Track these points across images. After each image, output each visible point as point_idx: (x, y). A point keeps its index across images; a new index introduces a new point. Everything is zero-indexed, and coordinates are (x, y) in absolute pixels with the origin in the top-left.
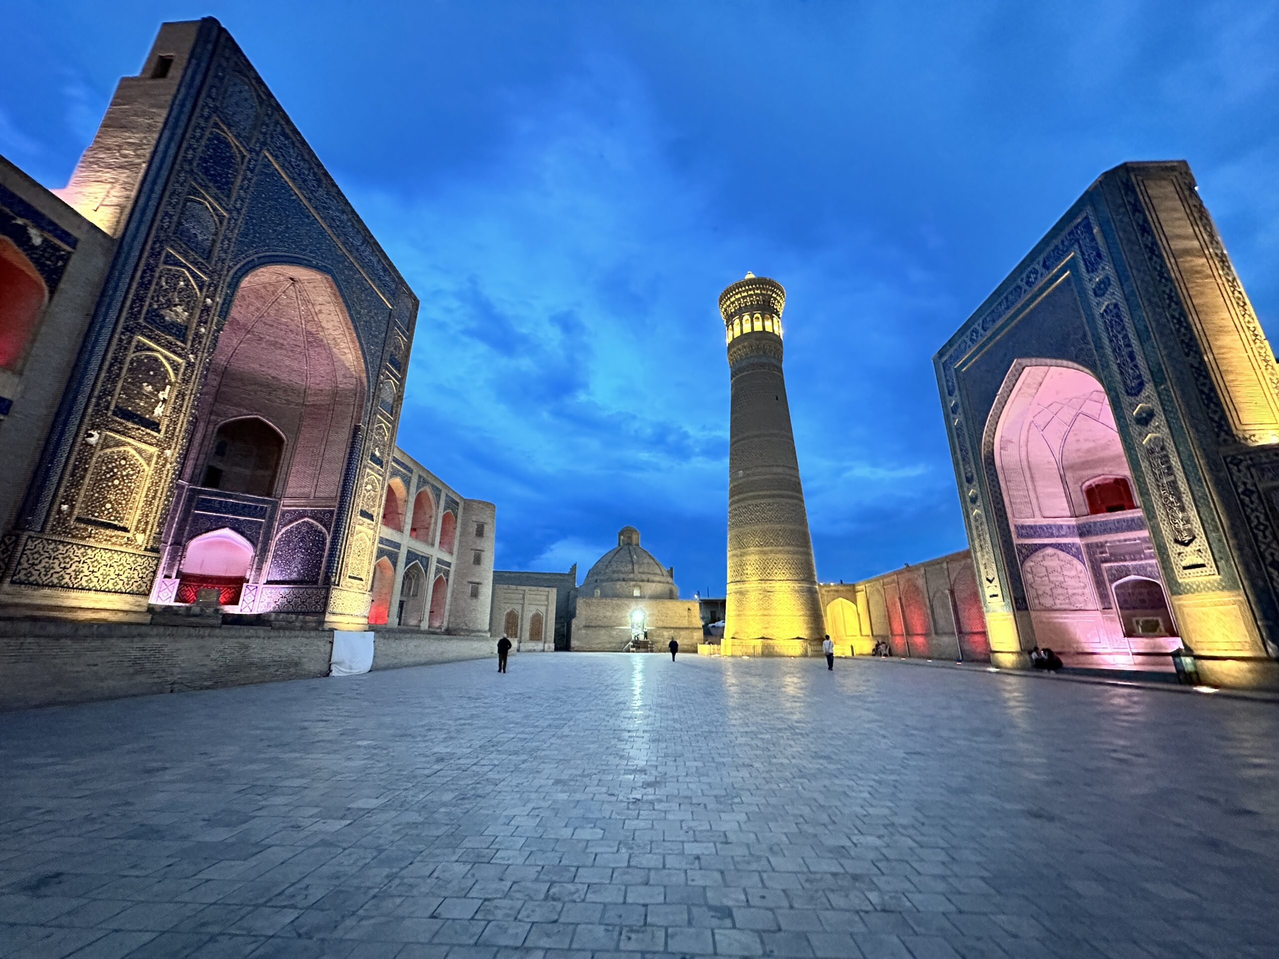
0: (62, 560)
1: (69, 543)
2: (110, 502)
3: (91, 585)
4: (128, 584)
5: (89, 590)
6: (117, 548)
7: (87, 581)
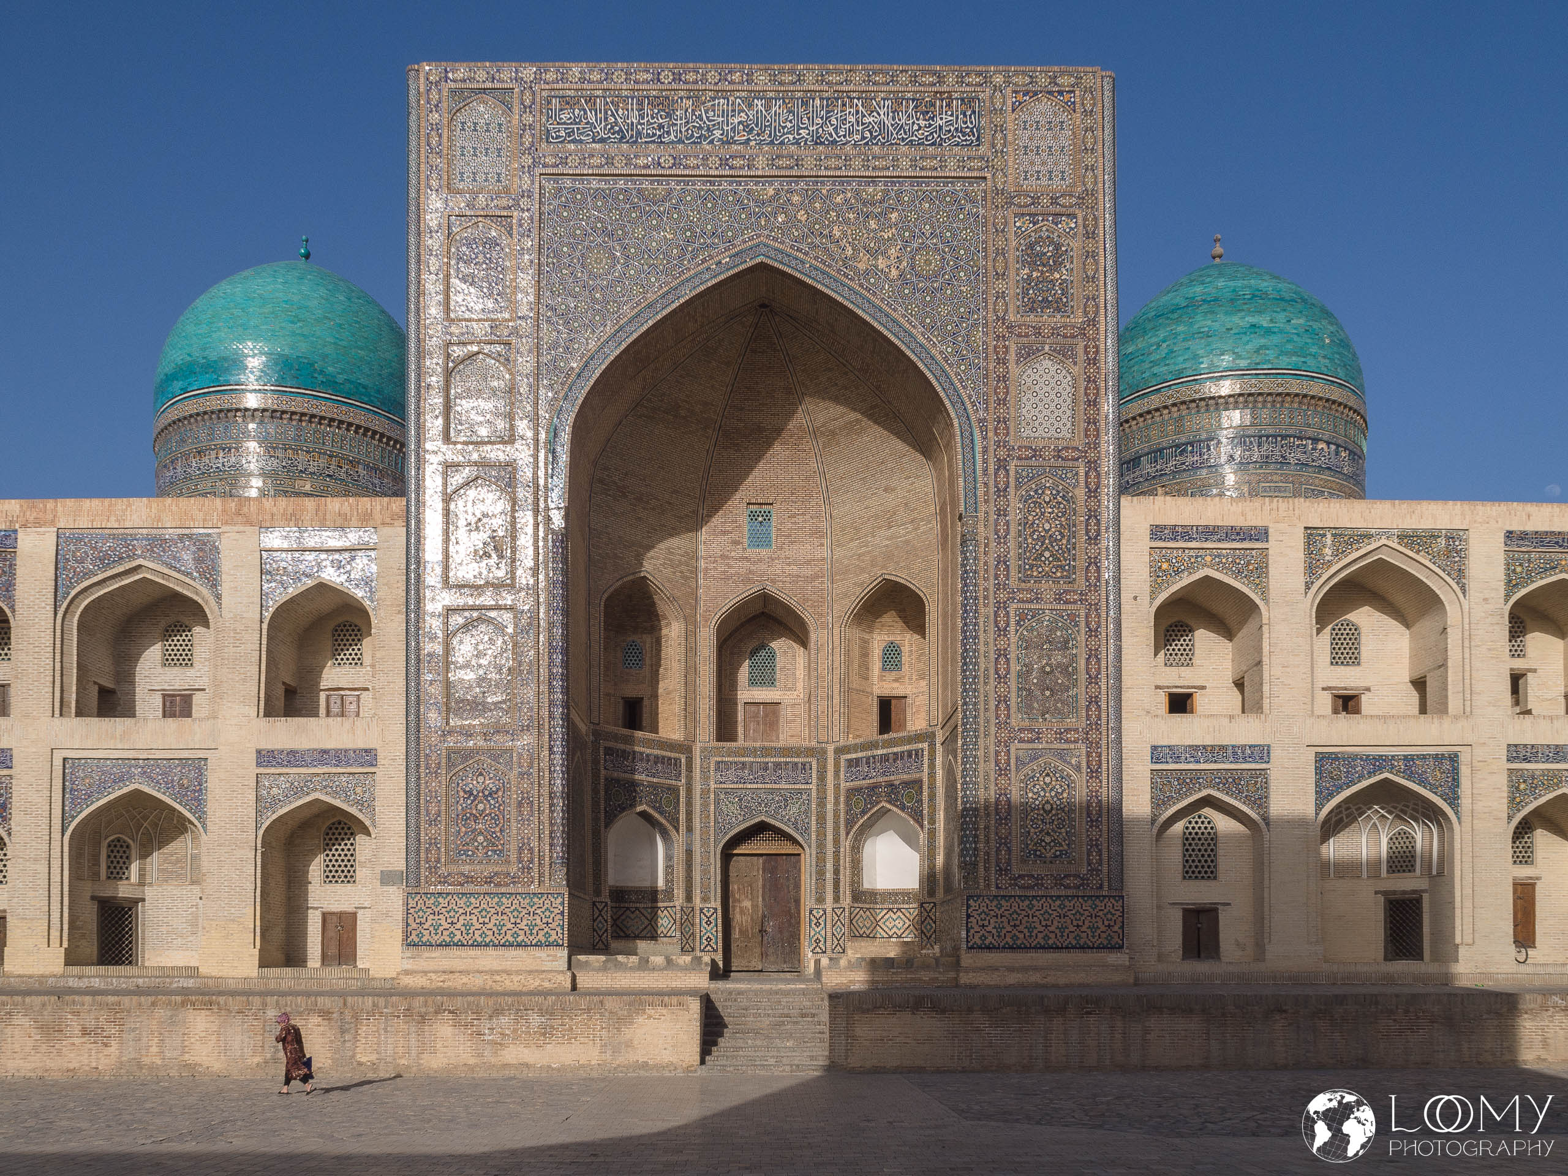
0: (446, 914)
1: (448, 894)
2: (481, 833)
3: (487, 940)
4: (531, 934)
5: (487, 945)
6: (503, 890)
7: (481, 936)
